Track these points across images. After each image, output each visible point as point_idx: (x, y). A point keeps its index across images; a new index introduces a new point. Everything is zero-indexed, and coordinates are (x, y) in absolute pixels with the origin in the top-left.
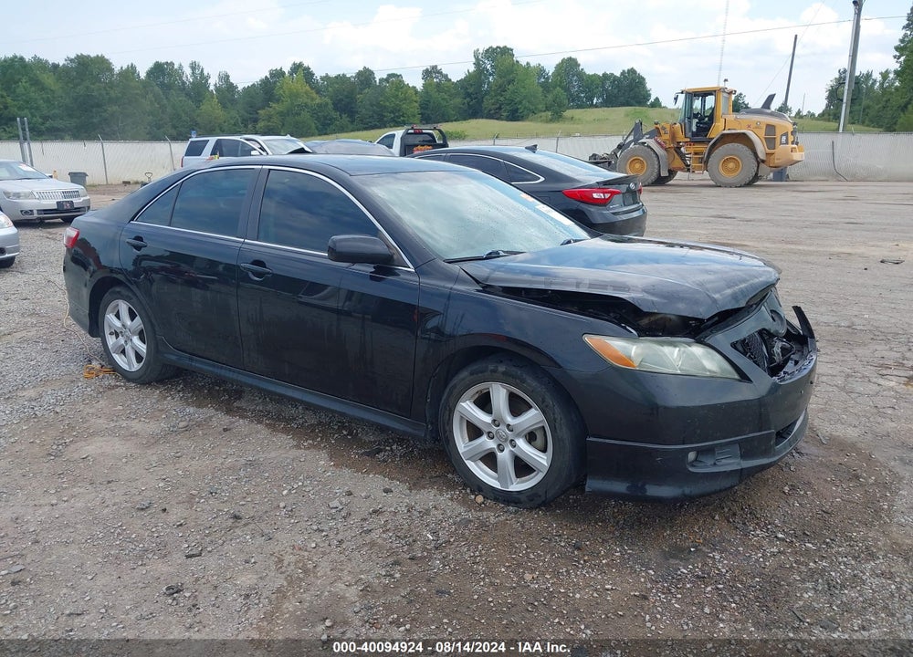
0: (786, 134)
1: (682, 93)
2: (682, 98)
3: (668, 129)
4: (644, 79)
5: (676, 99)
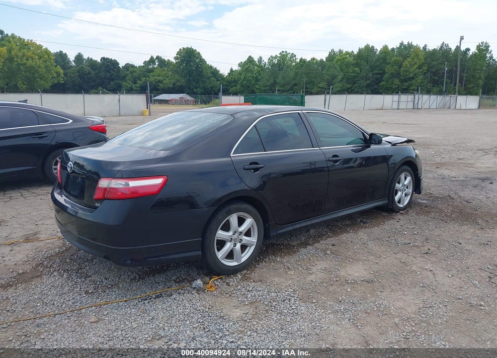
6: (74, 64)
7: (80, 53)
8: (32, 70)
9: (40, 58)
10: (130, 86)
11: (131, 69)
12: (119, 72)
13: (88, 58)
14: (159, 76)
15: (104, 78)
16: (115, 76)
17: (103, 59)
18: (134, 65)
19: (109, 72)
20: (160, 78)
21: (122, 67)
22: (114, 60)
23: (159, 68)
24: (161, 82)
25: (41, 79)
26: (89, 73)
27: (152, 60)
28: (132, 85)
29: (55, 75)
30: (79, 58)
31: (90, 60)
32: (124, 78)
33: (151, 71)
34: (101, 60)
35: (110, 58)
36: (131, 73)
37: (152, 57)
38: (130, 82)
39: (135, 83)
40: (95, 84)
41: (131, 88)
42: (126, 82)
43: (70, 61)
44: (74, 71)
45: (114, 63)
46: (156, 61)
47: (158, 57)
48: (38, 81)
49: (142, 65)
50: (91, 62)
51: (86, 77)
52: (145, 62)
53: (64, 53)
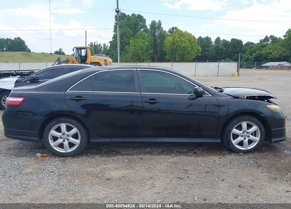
0: (110, 63)
1: (75, 48)
2: (75, 49)
3: (71, 60)
4: (24, 42)
5: (73, 50)
6: (214, 44)
7: (219, 37)
8: (184, 49)
9: (189, 41)
10: (248, 57)
11: (250, 46)
12: (242, 48)
13: (223, 40)
14: (270, 49)
15: (232, 52)
16: (239, 50)
17: (233, 40)
18: (253, 43)
19: (235, 48)
20: (271, 51)
21: (245, 44)
22: (240, 40)
23: (271, 44)
24: (270, 54)
25: (188, 54)
26: (222, 49)
27: (266, 39)
28: (249, 56)
29: (196, 51)
30: (218, 40)
31: (224, 41)
32: (244, 52)
33: (265, 46)
34: (231, 40)
35: (237, 39)
36: (250, 48)
37: (267, 37)
38: (248, 55)
39: (251, 55)
40: (225, 56)
41: (248, 58)
42: (245, 54)
43: (212, 42)
44: (213, 48)
45: (239, 42)
46: (270, 39)
47: (271, 37)
48: (186, 55)
49: (259, 42)
50: (225, 42)
51: (220, 51)
52: (261, 40)
53: (209, 37)
